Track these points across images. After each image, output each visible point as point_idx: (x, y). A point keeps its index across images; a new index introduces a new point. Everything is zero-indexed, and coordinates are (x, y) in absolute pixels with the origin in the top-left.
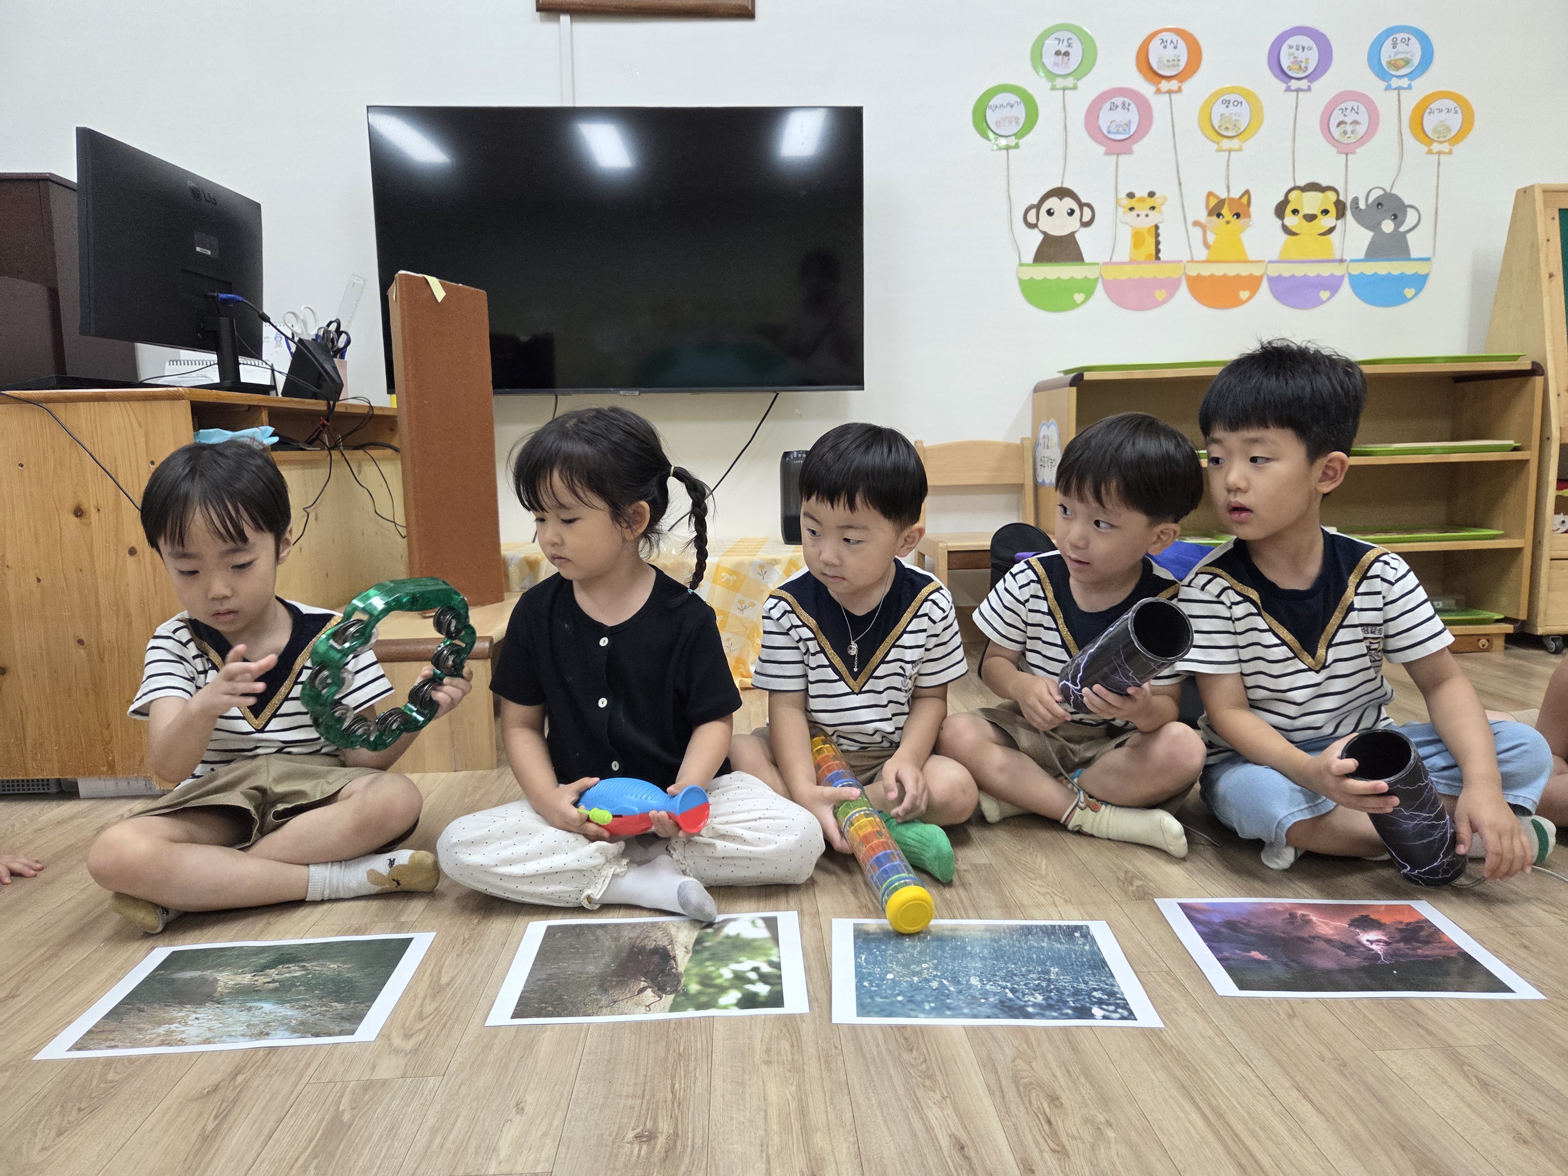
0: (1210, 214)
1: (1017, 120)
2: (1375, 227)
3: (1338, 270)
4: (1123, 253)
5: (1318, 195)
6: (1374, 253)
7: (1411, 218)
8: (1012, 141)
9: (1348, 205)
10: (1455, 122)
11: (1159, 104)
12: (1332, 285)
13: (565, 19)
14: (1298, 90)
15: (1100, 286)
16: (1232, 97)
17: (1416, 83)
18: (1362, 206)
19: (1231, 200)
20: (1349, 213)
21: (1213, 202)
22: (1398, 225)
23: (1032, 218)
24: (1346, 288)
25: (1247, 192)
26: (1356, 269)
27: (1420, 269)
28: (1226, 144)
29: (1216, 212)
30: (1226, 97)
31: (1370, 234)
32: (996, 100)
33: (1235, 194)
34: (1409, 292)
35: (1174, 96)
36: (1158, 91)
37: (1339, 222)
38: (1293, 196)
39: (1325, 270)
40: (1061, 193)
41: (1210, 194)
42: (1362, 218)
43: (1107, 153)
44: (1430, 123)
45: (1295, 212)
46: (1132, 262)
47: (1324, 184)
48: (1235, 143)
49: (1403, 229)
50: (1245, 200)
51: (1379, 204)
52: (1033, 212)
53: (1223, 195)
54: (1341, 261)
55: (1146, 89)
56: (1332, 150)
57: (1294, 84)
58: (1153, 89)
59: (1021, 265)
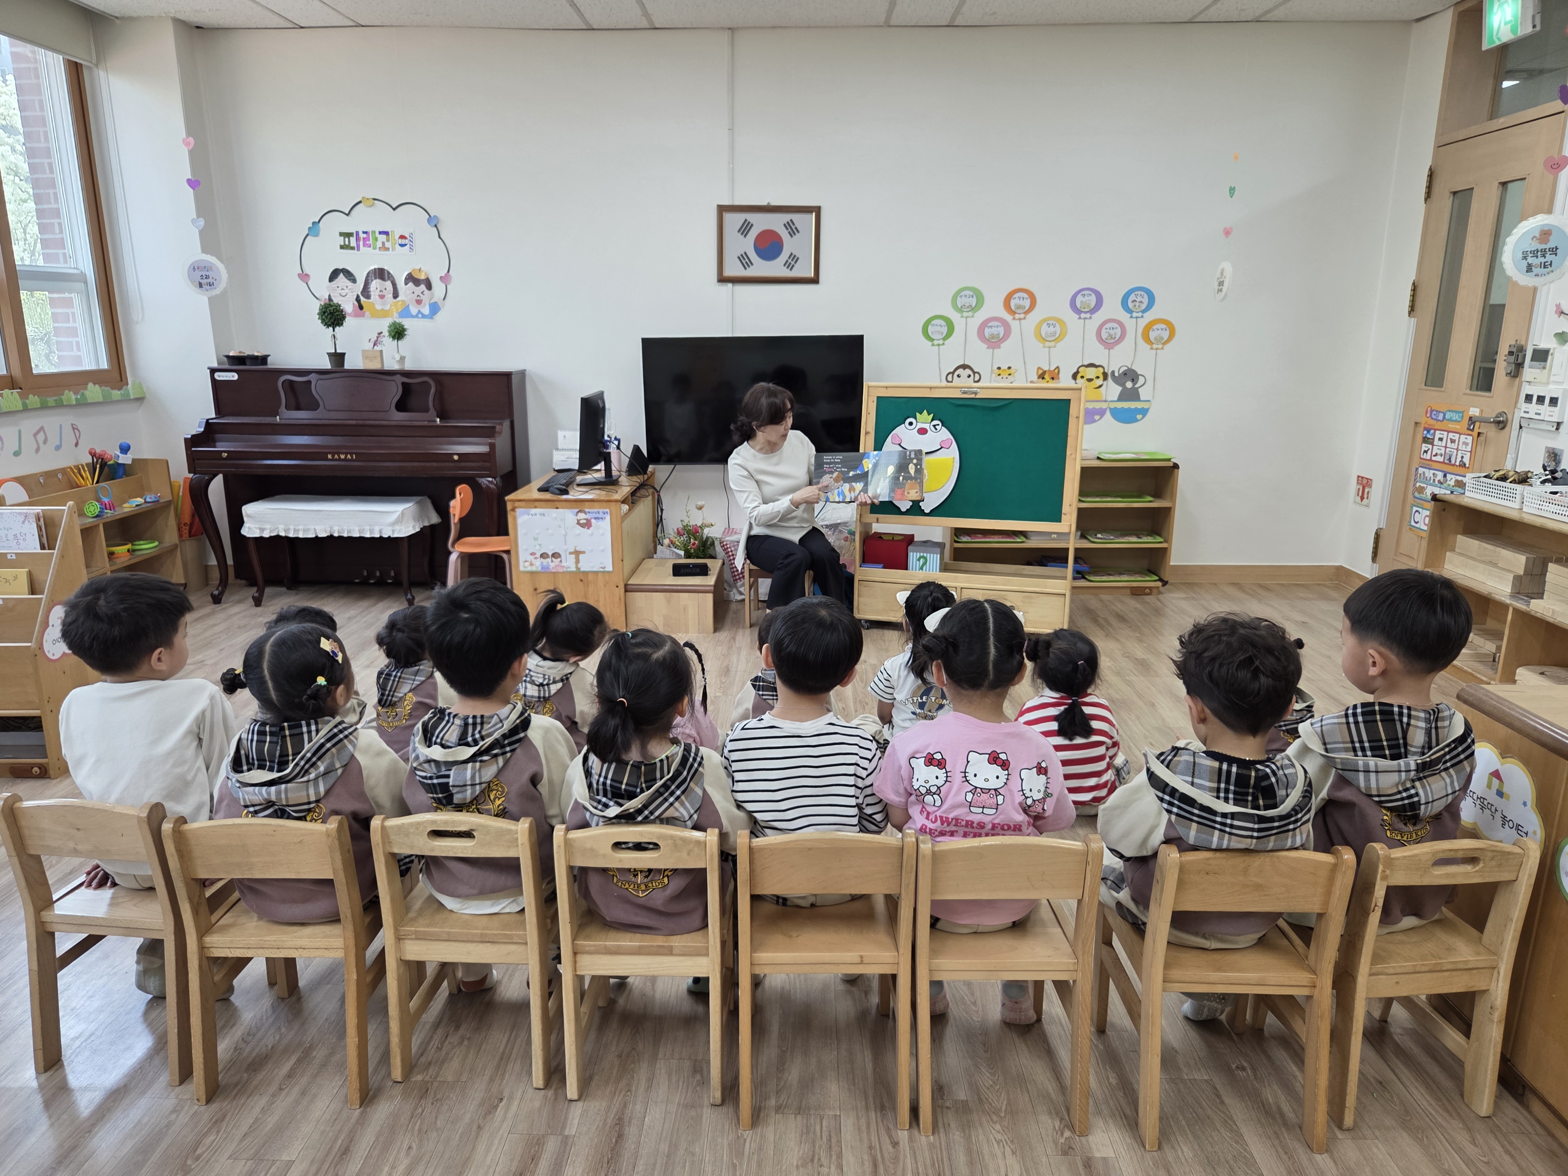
0: (1039, 377)
1: (942, 333)
2: (1122, 384)
3: (1104, 406)
5: (1093, 369)
6: (1121, 398)
7: (1141, 380)
8: (941, 342)
9: (1109, 374)
10: (1166, 335)
11: (1014, 325)
12: (1102, 412)
13: (730, 285)
14: (1085, 318)
16: (1051, 322)
17: (1145, 315)
18: (1116, 374)
19: (1049, 371)
20: (1109, 378)
21: (1040, 372)
22: (1134, 384)
23: (950, 378)
24: (1108, 414)
25: (1058, 367)
26: (1113, 405)
27: (1146, 406)
28: (1048, 344)
29: (1042, 376)
30: (1049, 321)
31: (1120, 388)
32: (934, 322)
33: (1052, 369)
34: (1139, 417)
35: (1022, 321)
36: (1014, 319)
37: (1105, 383)
38: (1080, 370)
39: (1098, 406)
40: (964, 367)
41: (1039, 368)
42: (1116, 380)
43: (988, 348)
44: (1153, 335)
45: (1082, 377)
47: (1097, 364)
48: (1052, 344)
49: (1137, 386)
50: (1056, 371)
51: (1125, 374)
52: (950, 376)
53: (1046, 368)
54: (1106, 401)
55: (1008, 317)
56: (1102, 347)
57: (1083, 315)
58: (1012, 317)
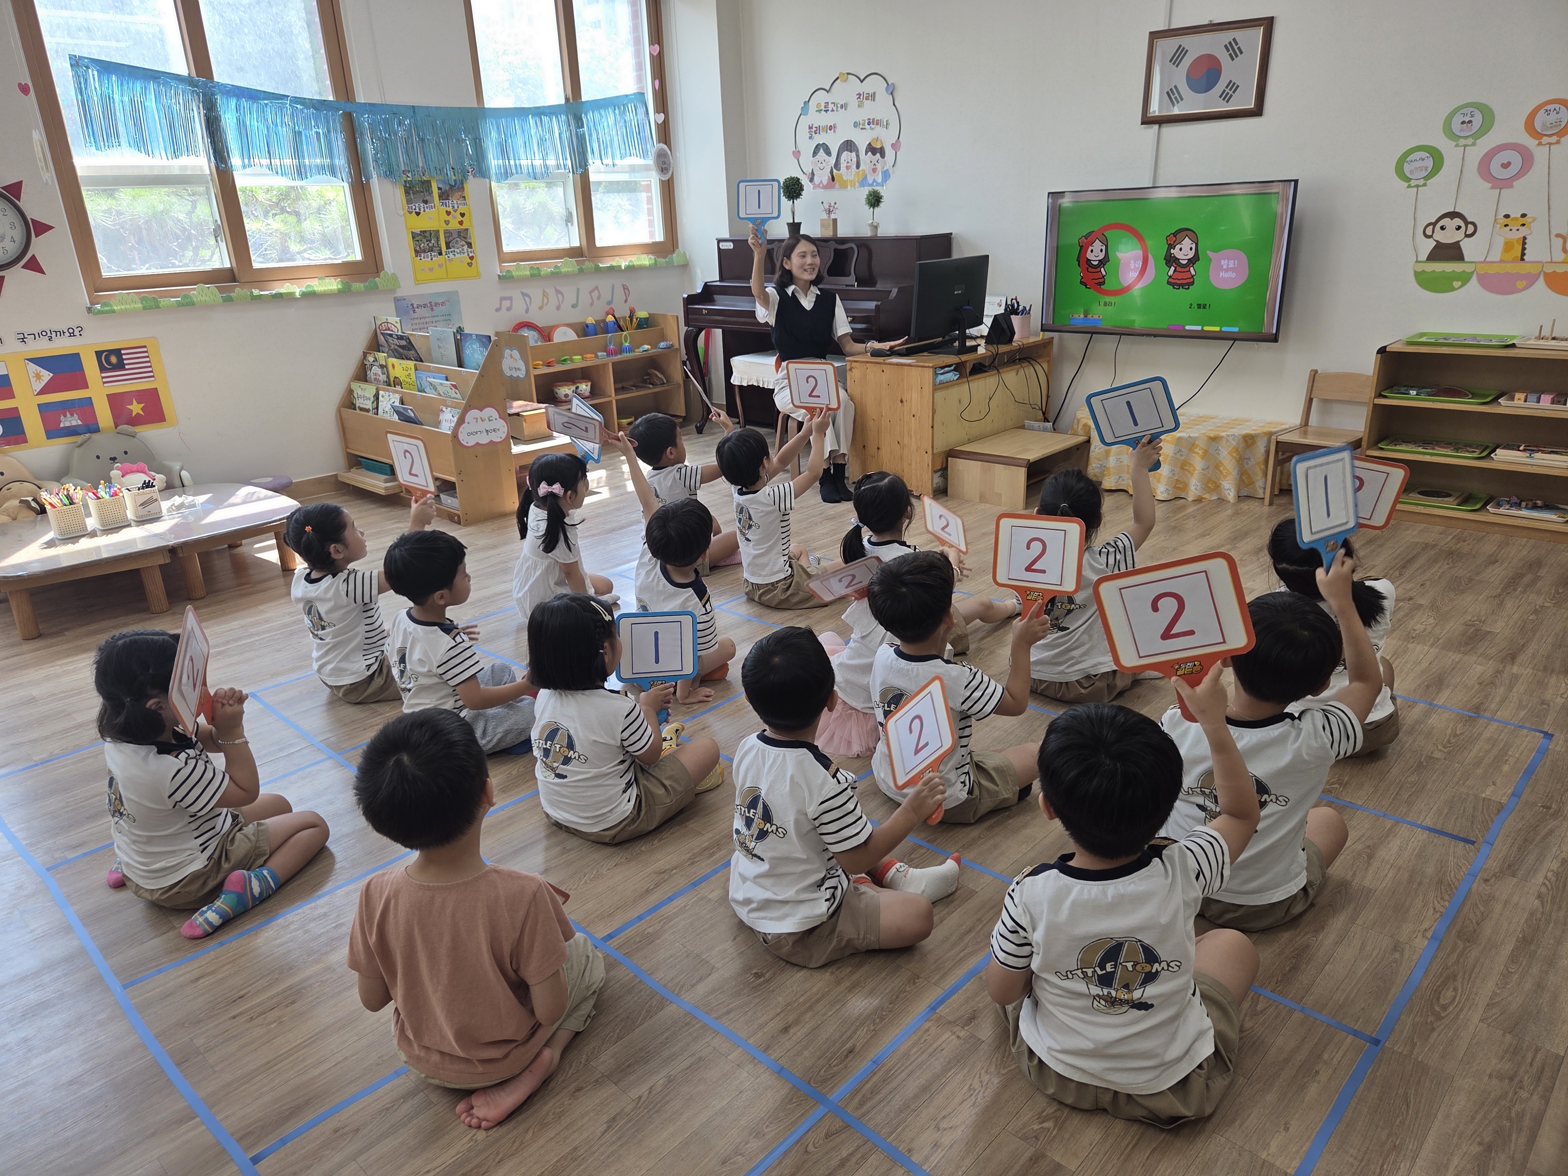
1: (1425, 170)
4: (1496, 255)
8: (1422, 182)
11: (1539, 153)
15: (1474, 278)
23: (1429, 231)
32: (1414, 155)
35: (1552, 148)
36: (1540, 144)
40: (1452, 215)
43: (1491, 188)
46: (1501, 261)
52: (1430, 228)
55: (1530, 143)
58: (1536, 142)
59: (1417, 262)
